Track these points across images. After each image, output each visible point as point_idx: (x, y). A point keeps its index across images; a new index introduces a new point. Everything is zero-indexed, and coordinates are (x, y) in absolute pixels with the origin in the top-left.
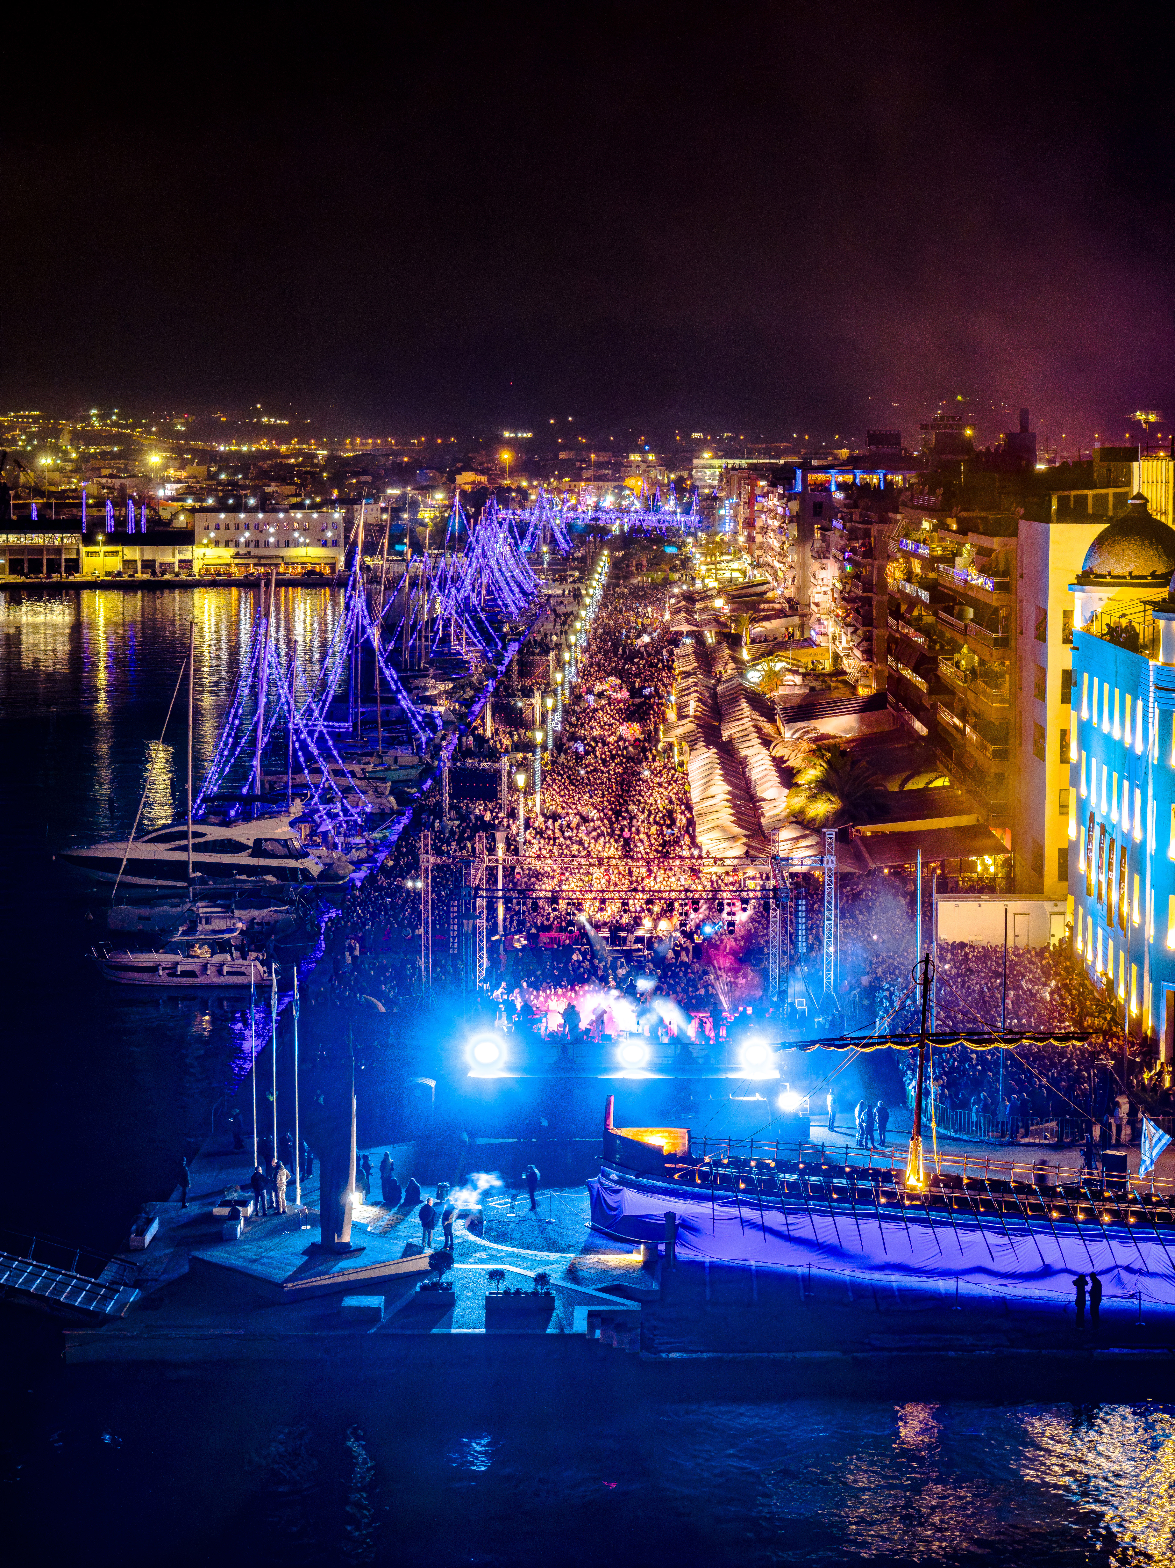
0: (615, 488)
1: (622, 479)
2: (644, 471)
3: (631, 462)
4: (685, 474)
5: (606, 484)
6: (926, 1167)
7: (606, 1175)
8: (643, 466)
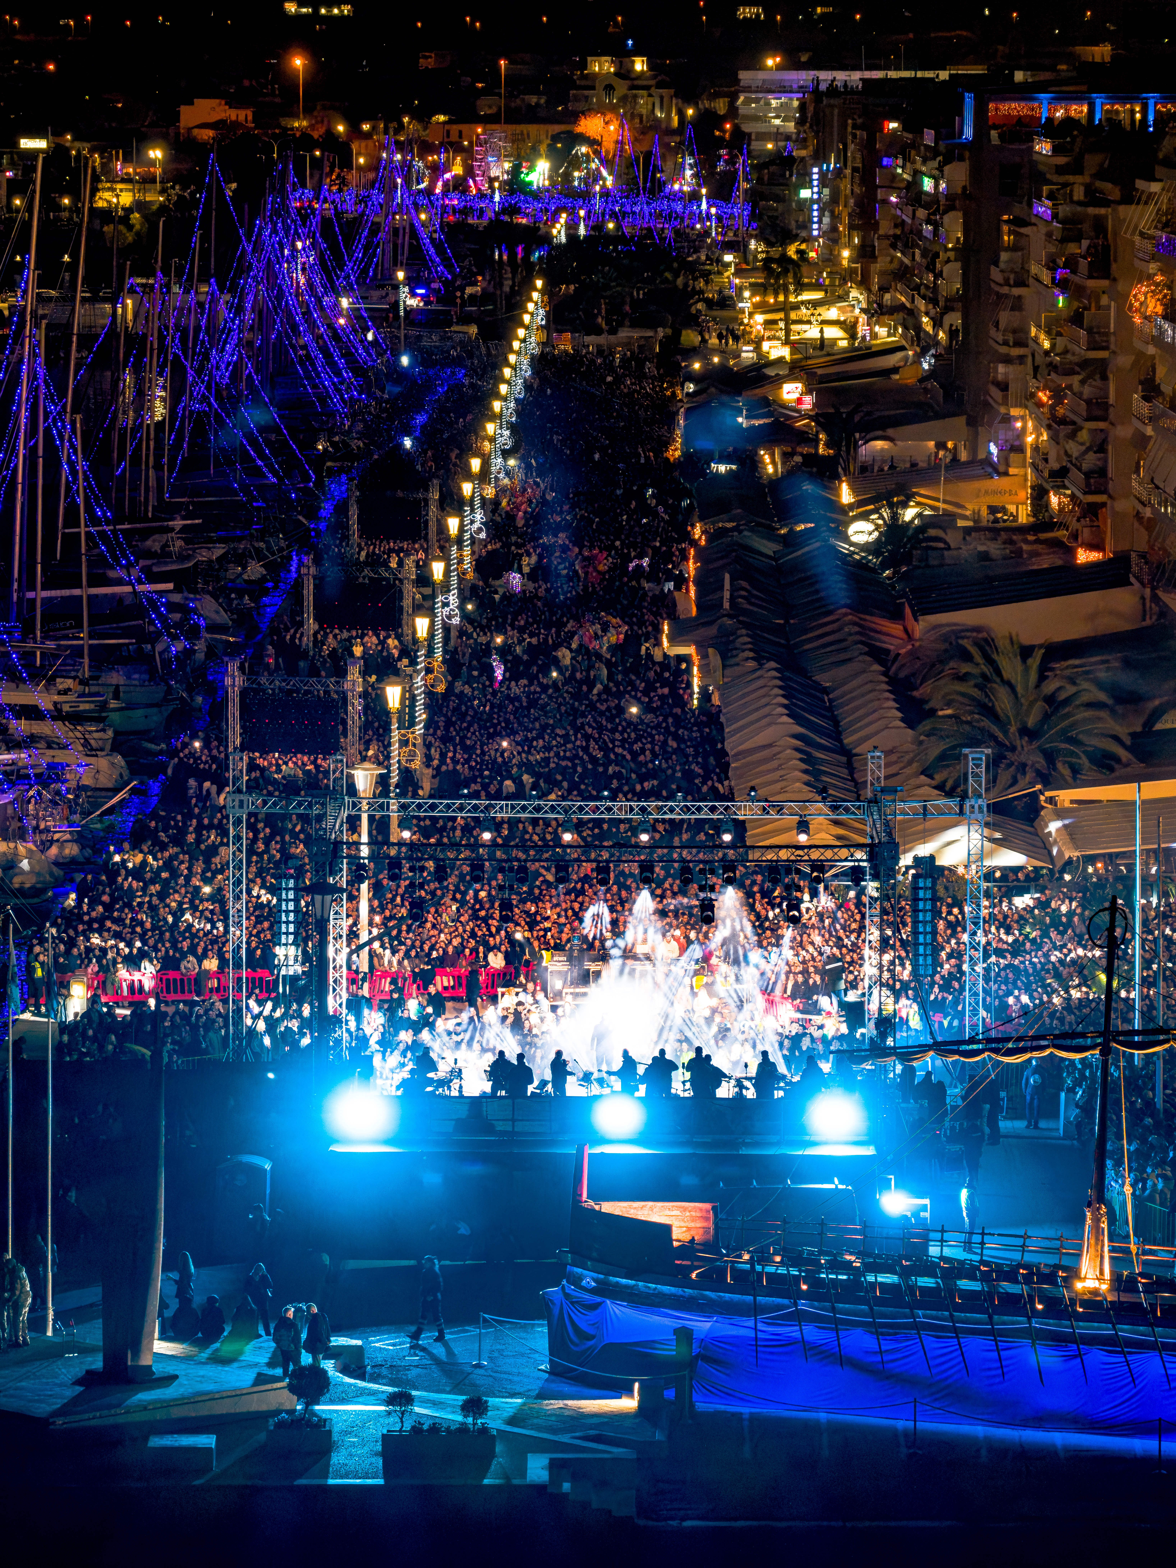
0: (555, 138)
1: (574, 117)
2: (623, 99)
3: (595, 76)
4: (721, 106)
5: (532, 129)
6: (1115, 1262)
7: (576, 1281)
8: (621, 88)
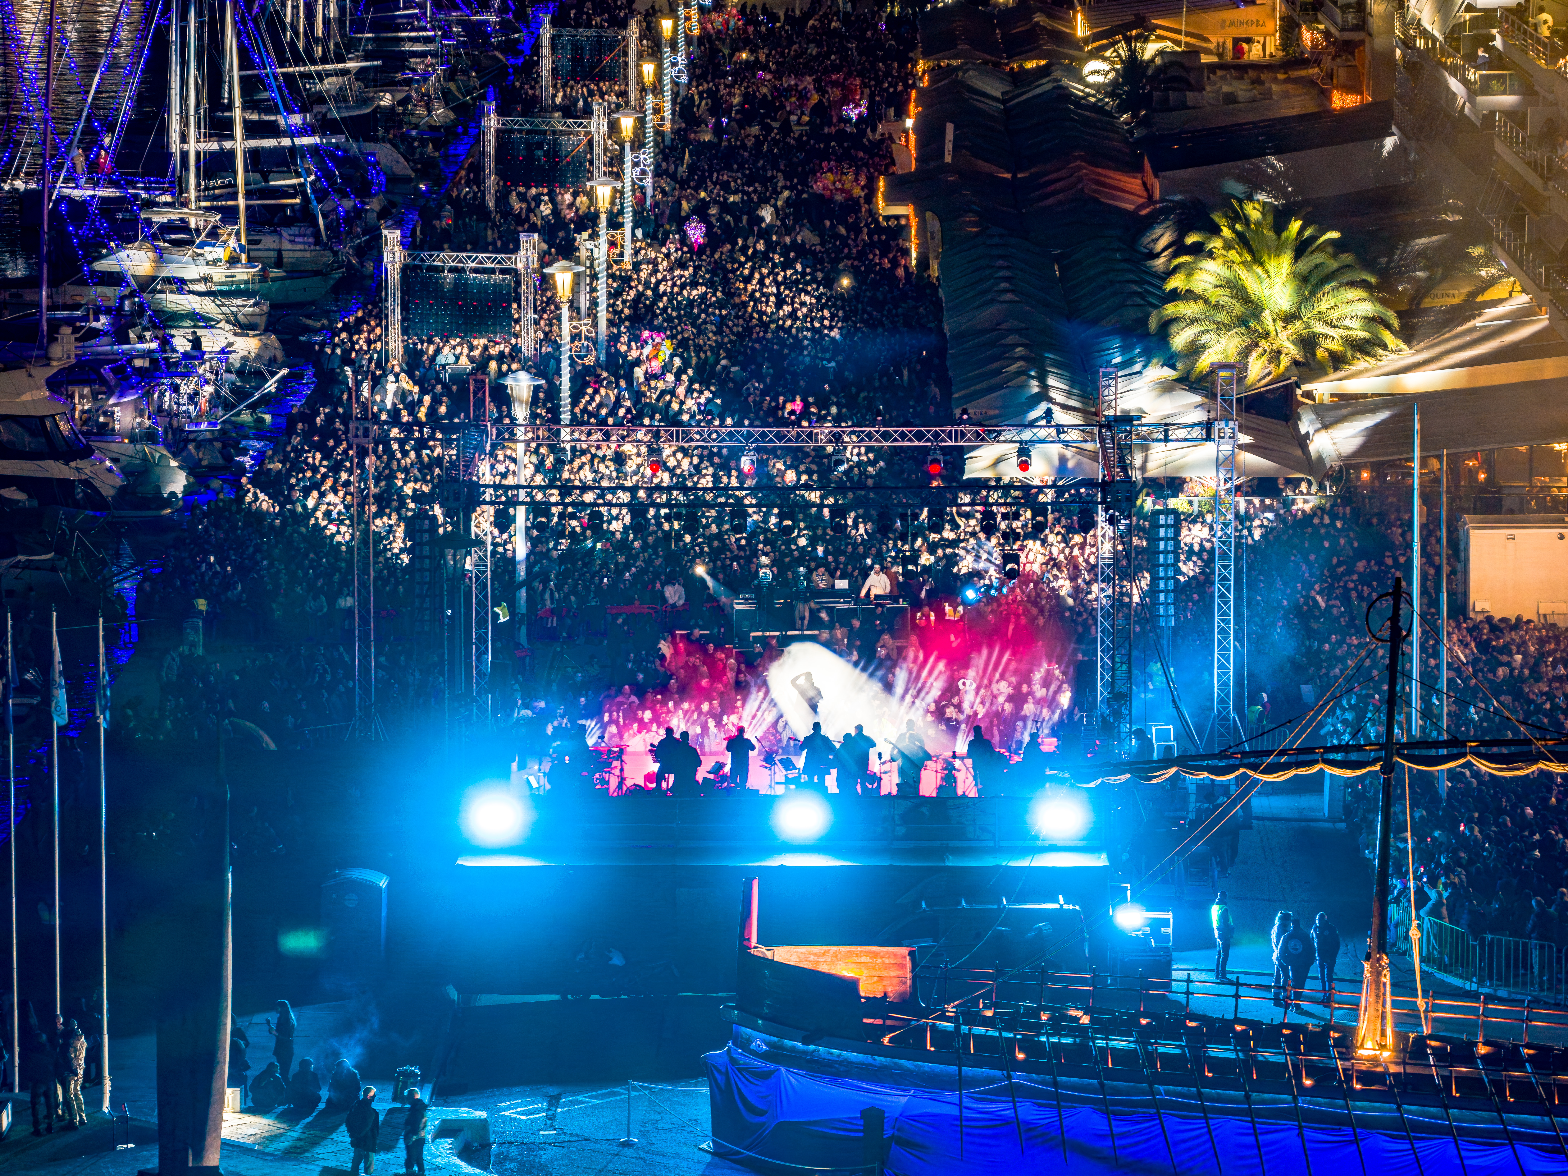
6: (1399, 1022)
7: (744, 1044)
